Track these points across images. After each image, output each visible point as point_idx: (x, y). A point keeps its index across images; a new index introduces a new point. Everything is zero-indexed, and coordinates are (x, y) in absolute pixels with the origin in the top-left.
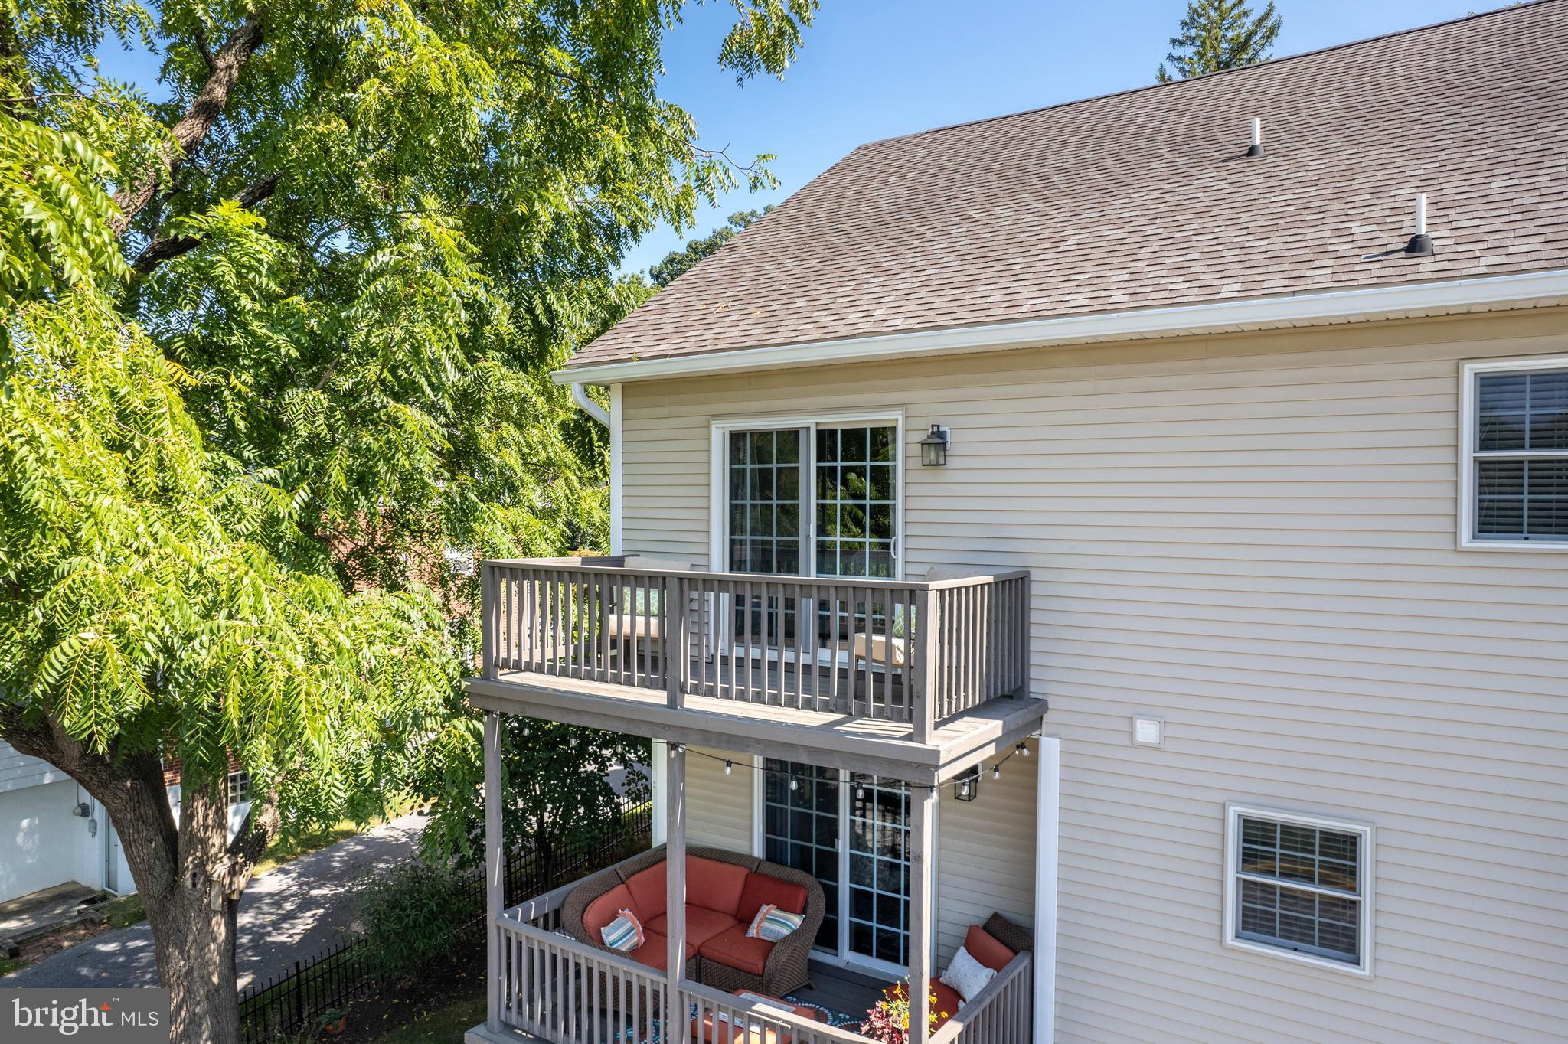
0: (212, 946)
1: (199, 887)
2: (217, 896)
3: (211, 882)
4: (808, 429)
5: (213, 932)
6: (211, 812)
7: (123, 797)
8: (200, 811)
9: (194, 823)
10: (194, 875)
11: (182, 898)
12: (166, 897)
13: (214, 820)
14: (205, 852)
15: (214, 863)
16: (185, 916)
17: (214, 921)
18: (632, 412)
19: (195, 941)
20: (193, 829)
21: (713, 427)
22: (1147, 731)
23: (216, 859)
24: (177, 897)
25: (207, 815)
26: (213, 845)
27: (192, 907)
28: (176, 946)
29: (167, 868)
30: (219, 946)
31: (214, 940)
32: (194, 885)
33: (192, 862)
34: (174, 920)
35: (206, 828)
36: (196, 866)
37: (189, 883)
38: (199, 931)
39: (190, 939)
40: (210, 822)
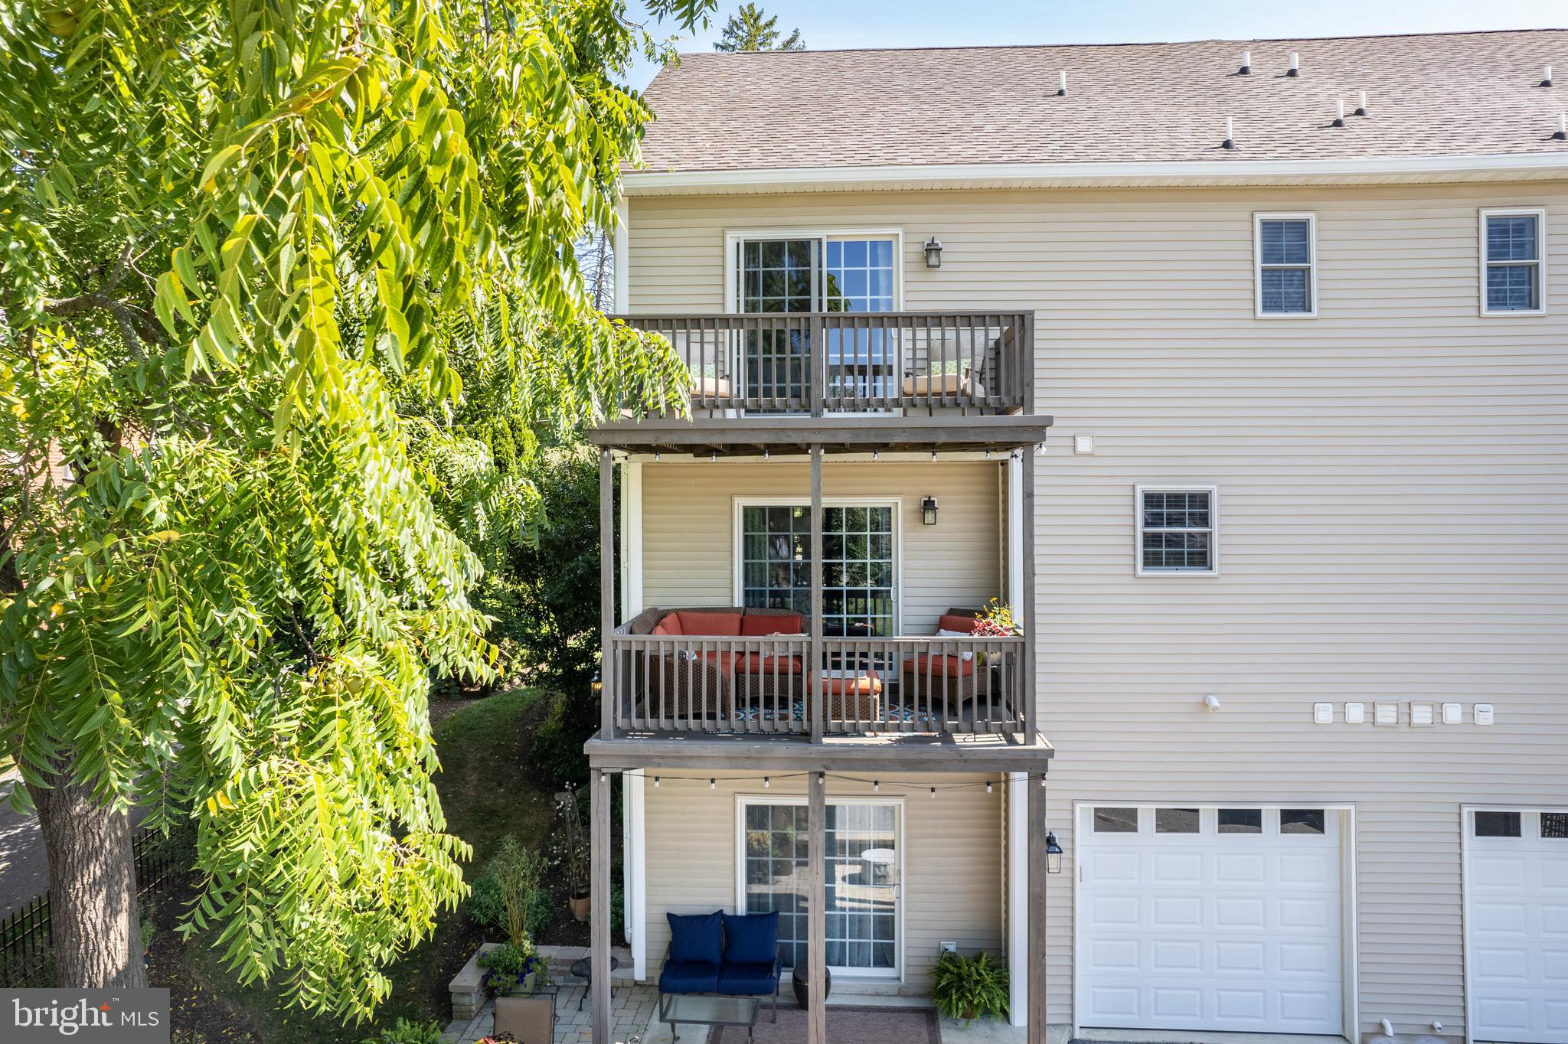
4: (821, 239)
18: (639, 223)
21: (728, 237)
22: (1084, 444)
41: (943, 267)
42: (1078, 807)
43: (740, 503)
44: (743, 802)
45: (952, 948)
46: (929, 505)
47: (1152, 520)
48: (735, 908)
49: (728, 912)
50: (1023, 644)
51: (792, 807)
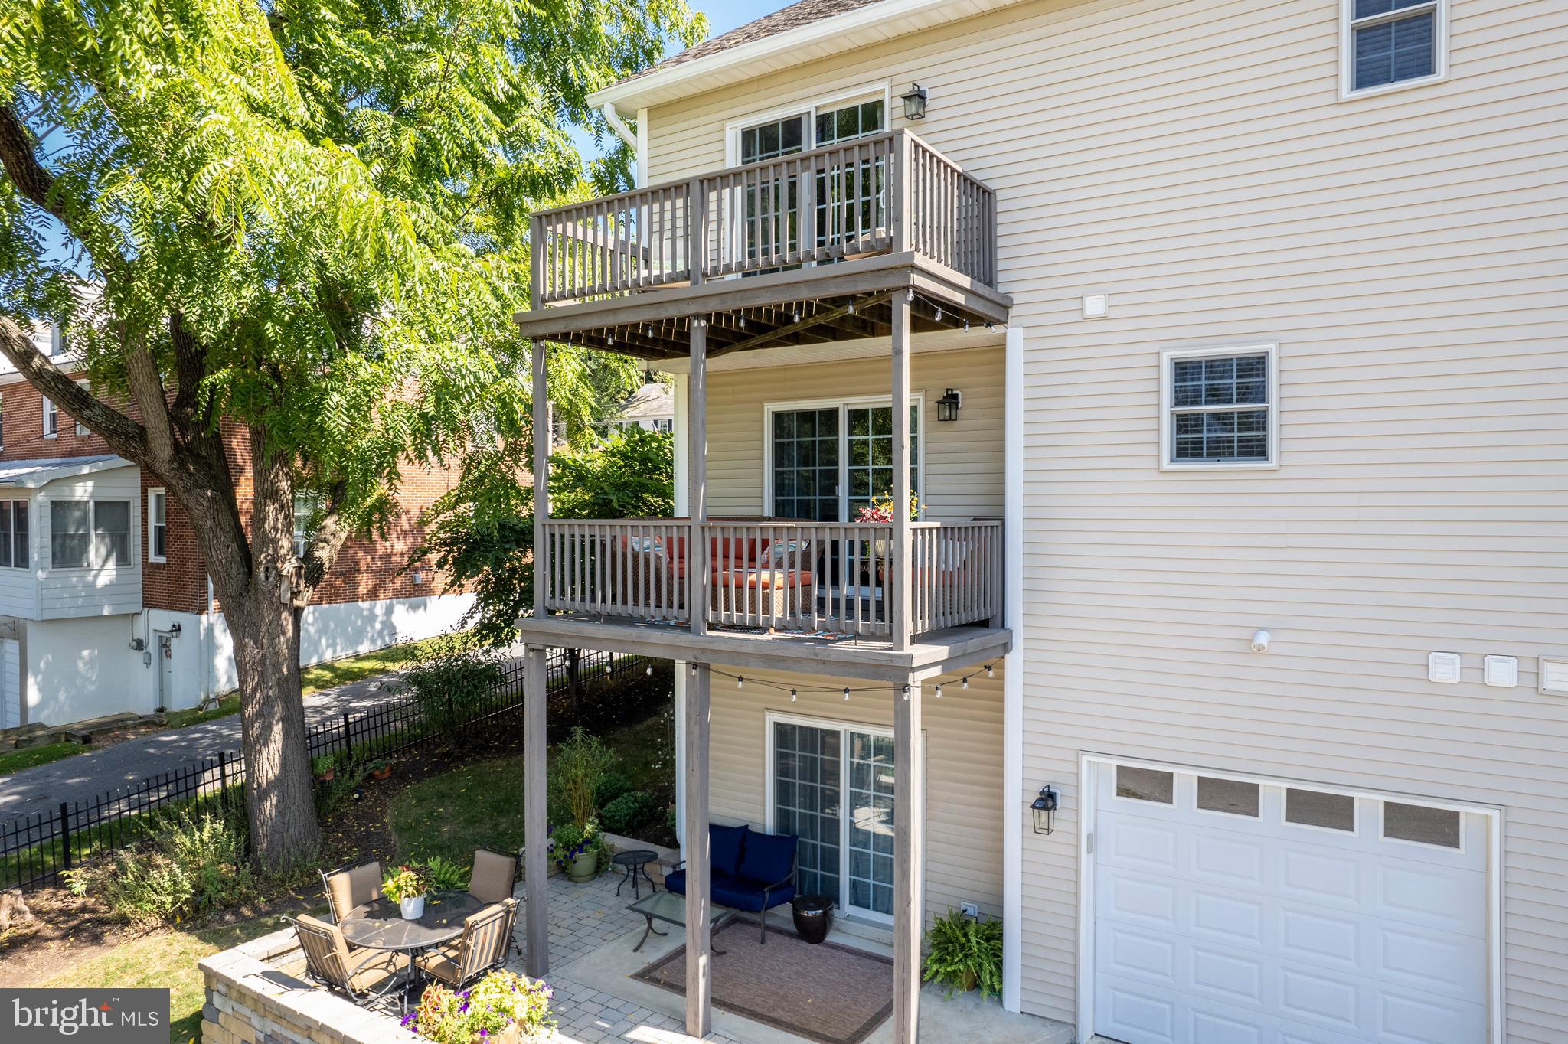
0: (282, 639)
1: (271, 579)
2: (286, 591)
3: (281, 576)
4: (809, 113)
5: (282, 625)
6: (281, 517)
7: (204, 503)
8: (272, 516)
9: (266, 525)
10: (267, 569)
11: (256, 590)
12: (241, 594)
13: (283, 525)
14: (276, 551)
15: (283, 563)
16: (258, 609)
17: (283, 616)
18: (656, 132)
19: (268, 631)
20: (265, 530)
21: (727, 129)
22: (1095, 306)
23: (284, 560)
24: (252, 593)
25: (277, 520)
26: (282, 547)
27: (265, 598)
28: (251, 637)
29: (242, 570)
30: (288, 640)
31: (284, 633)
32: (267, 578)
33: (265, 558)
34: (249, 614)
35: (277, 530)
36: (268, 561)
37: (262, 576)
38: (271, 622)
39: (263, 629)
40: (280, 526)
41: (929, 117)
42: (1085, 759)
43: (771, 408)
44: (771, 718)
45: (971, 911)
46: (950, 400)
47: (1182, 397)
48: (764, 825)
49: (753, 828)
50: (891, 529)
51: (816, 729)
